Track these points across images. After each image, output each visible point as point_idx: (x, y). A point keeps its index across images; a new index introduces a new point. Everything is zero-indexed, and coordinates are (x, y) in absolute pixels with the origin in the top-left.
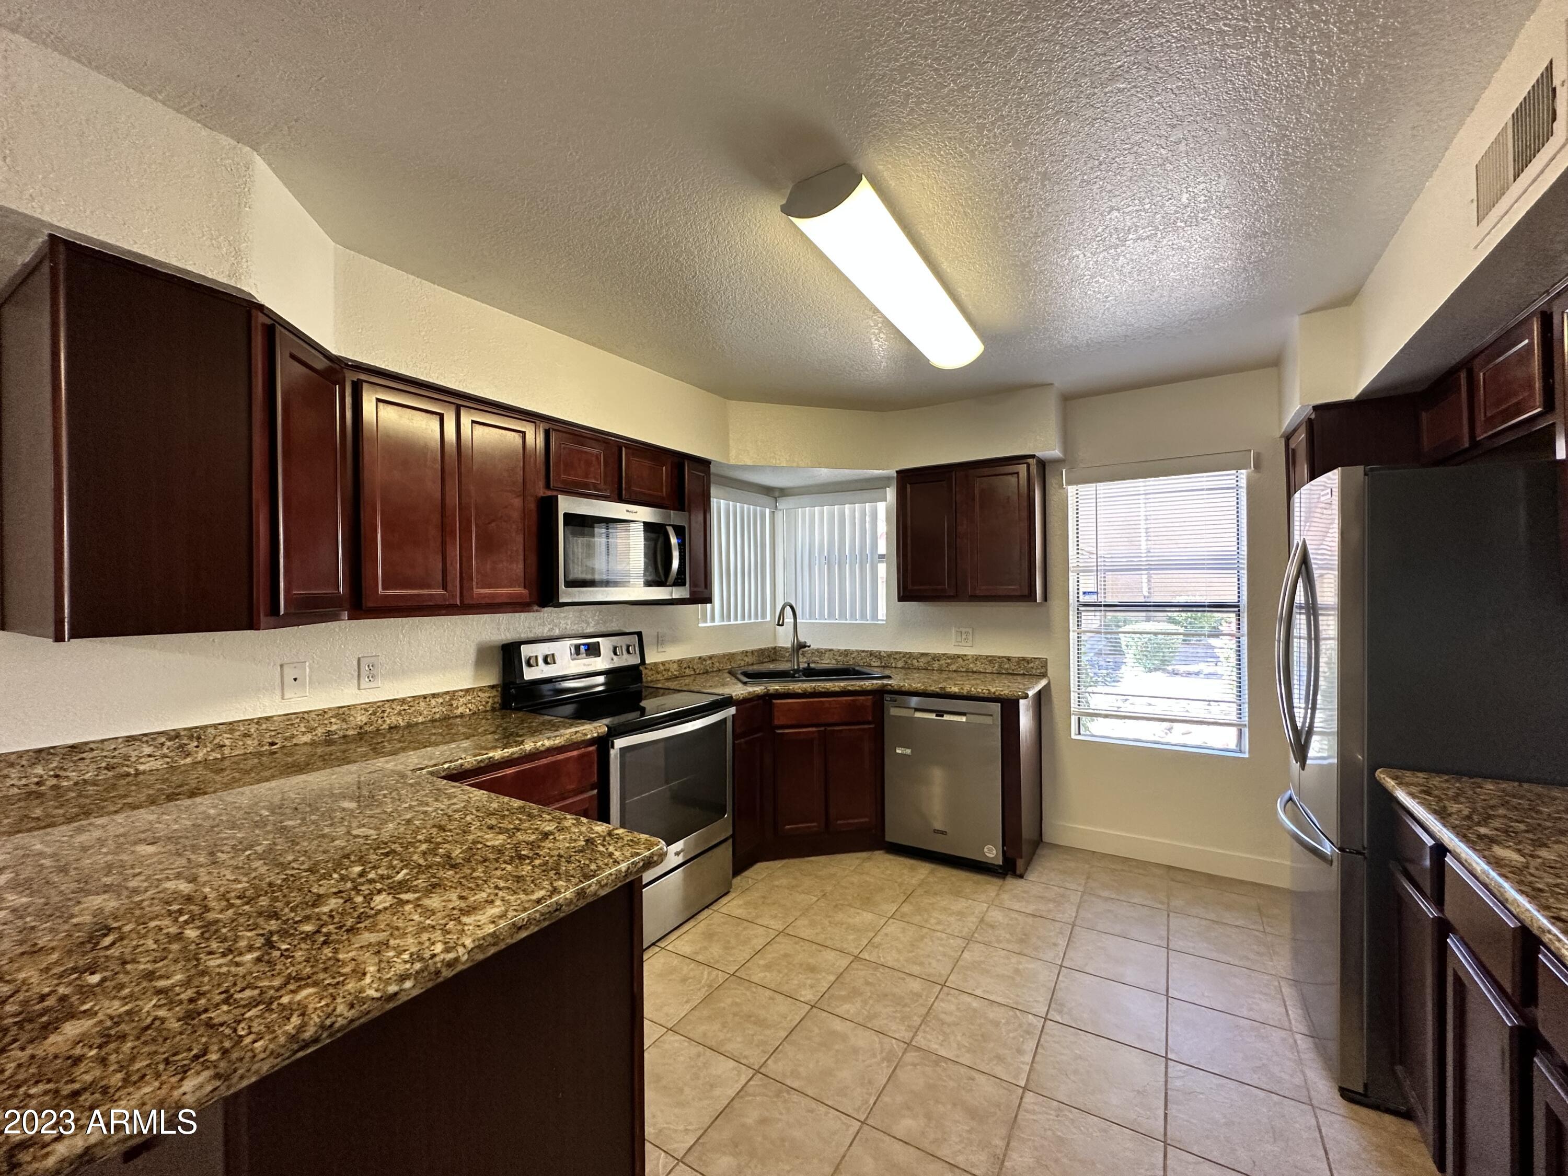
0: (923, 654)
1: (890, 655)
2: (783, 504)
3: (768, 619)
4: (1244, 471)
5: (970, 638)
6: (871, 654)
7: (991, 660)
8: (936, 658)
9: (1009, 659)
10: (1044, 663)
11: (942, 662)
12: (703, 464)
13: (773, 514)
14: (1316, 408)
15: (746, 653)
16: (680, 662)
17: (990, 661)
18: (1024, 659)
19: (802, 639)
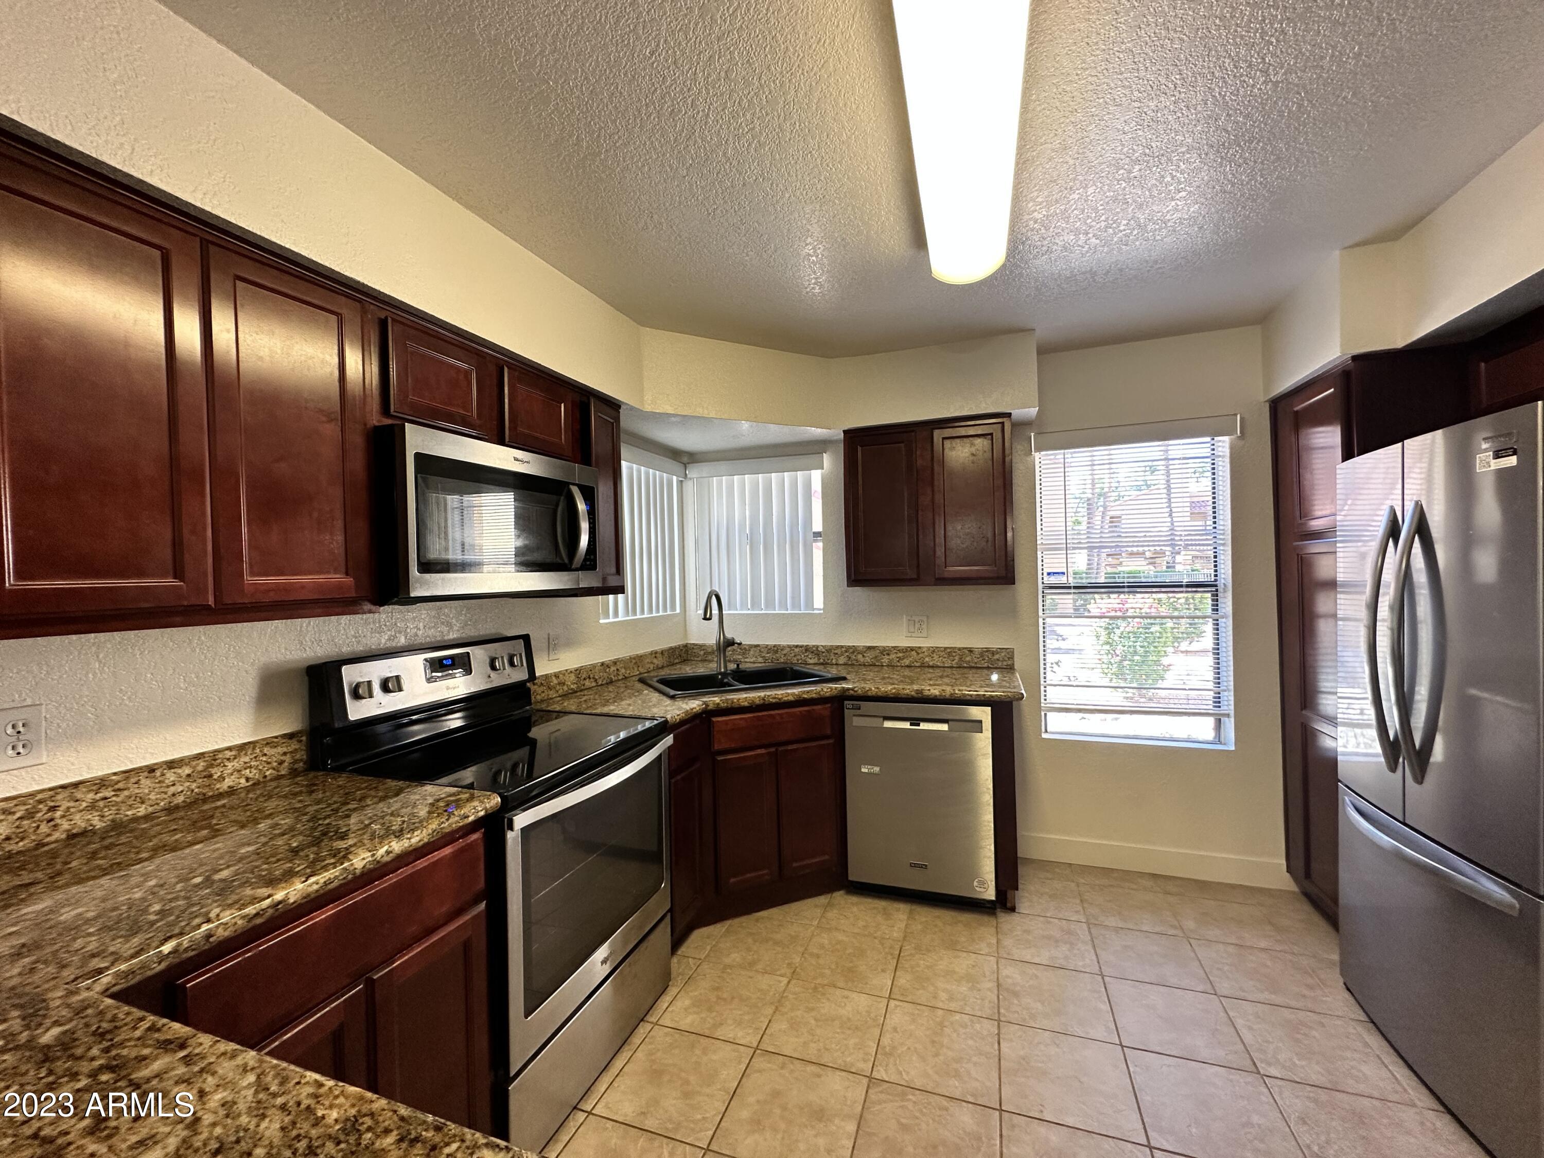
0: (870, 648)
1: (829, 650)
2: (694, 472)
3: (678, 611)
4: (1226, 439)
5: (924, 626)
6: (807, 649)
7: (950, 652)
8: (885, 651)
9: (971, 651)
10: (1010, 654)
11: (893, 656)
12: (613, 405)
13: (681, 483)
14: (1355, 358)
15: (654, 654)
16: (578, 671)
17: (950, 654)
18: (988, 650)
19: (729, 635)
